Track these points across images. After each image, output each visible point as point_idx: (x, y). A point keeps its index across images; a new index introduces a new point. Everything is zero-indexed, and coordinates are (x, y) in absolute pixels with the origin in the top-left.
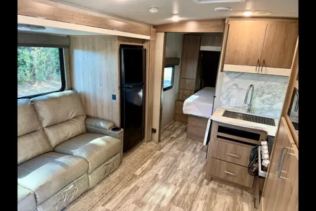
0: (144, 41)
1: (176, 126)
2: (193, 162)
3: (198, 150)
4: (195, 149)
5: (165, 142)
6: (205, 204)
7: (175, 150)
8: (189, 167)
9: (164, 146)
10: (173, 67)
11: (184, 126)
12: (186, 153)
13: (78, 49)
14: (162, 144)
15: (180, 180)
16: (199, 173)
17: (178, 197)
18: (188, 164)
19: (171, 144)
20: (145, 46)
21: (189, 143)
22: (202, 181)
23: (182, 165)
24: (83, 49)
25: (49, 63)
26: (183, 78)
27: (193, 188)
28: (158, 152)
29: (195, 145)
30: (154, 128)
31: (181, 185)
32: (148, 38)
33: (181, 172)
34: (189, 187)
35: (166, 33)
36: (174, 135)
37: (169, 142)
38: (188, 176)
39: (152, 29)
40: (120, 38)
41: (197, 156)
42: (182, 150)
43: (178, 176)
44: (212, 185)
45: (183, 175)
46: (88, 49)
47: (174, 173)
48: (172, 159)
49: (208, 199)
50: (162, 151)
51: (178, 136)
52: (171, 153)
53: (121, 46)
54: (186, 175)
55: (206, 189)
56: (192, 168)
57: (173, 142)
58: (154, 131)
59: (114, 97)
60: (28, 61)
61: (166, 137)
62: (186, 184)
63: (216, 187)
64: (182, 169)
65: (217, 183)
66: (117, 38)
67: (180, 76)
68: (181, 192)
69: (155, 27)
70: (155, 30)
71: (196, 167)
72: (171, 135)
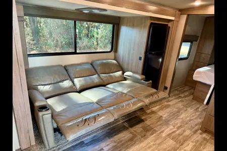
0: (169, 21)
1: (186, 89)
2: (193, 116)
3: (200, 110)
4: (198, 108)
5: (173, 98)
6: (195, 146)
7: (180, 105)
8: (188, 119)
9: (171, 100)
10: (192, 42)
11: (192, 91)
12: (189, 109)
13: (124, 26)
14: (170, 99)
15: (179, 125)
16: (196, 125)
17: (173, 135)
18: (188, 117)
19: (177, 100)
20: (170, 24)
21: (193, 103)
22: (196, 131)
23: (183, 116)
24: (127, 26)
25: (107, 37)
26: (199, 53)
27: (188, 132)
28: (166, 103)
29: (198, 106)
30: (166, 86)
31: (178, 128)
32: (173, 18)
33: (181, 120)
34: (184, 131)
35: (189, 15)
36: (182, 95)
37: (176, 99)
38: (186, 124)
39: (177, 12)
40: (151, 18)
41: (198, 113)
42: (186, 106)
43: (178, 122)
44: (204, 135)
45: (182, 122)
46: (130, 26)
47: (176, 119)
48: (175, 110)
49: (198, 144)
50: (169, 103)
51: (185, 97)
52: (176, 106)
53: (151, 23)
54: (184, 123)
55: (199, 137)
56: (190, 120)
57: (180, 100)
58: (166, 88)
59: (140, 59)
60: (96, 36)
61: (175, 95)
62: (182, 129)
63: (208, 138)
64: (182, 119)
65: (210, 136)
66: (149, 18)
67: (197, 50)
68: (177, 132)
69: (180, 10)
70: (180, 13)
71: (195, 120)
72: (179, 94)
